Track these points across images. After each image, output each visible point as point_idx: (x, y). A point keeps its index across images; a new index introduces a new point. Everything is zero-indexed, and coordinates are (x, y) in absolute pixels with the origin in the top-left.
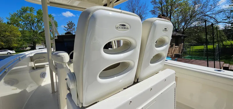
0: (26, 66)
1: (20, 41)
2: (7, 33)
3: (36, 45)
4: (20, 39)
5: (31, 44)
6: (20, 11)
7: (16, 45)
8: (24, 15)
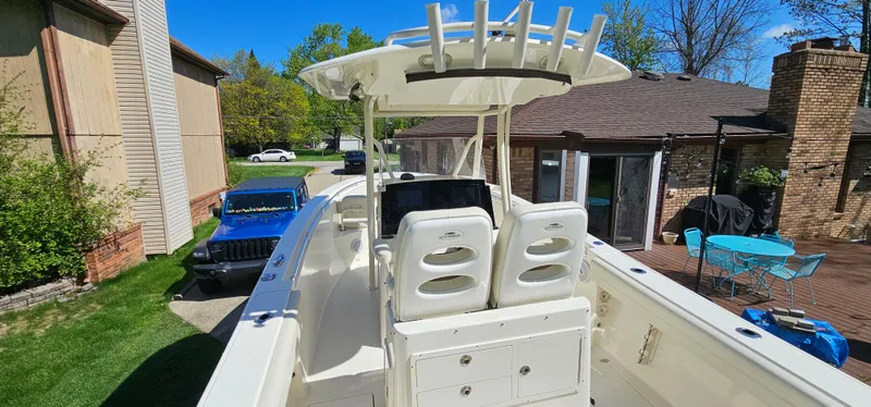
0: (328, 221)
1: (305, 125)
2: (281, 104)
3: (341, 138)
4: (305, 118)
5: (330, 133)
6: (310, 39)
7: (296, 136)
8: (318, 50)
